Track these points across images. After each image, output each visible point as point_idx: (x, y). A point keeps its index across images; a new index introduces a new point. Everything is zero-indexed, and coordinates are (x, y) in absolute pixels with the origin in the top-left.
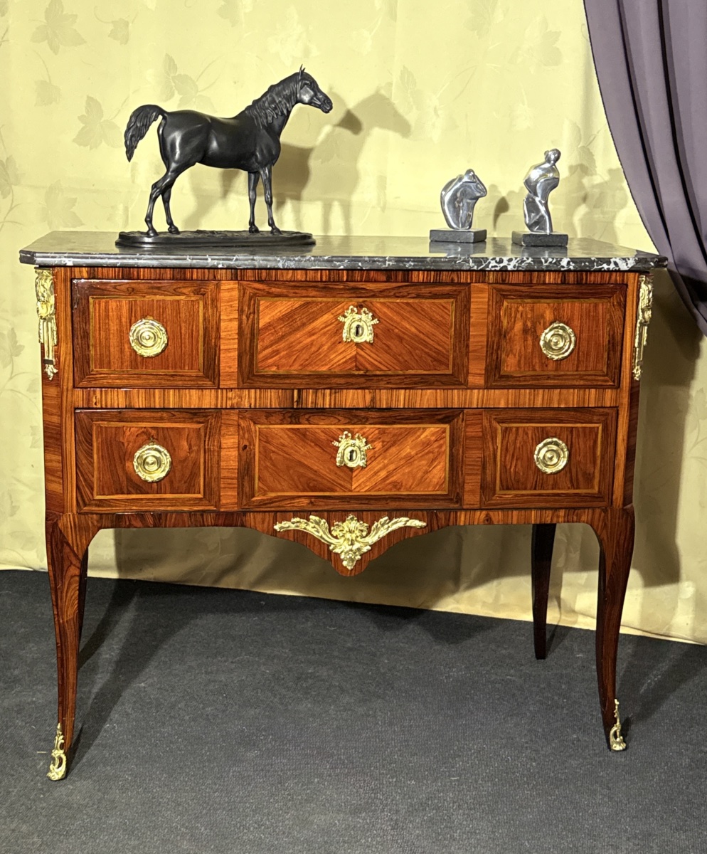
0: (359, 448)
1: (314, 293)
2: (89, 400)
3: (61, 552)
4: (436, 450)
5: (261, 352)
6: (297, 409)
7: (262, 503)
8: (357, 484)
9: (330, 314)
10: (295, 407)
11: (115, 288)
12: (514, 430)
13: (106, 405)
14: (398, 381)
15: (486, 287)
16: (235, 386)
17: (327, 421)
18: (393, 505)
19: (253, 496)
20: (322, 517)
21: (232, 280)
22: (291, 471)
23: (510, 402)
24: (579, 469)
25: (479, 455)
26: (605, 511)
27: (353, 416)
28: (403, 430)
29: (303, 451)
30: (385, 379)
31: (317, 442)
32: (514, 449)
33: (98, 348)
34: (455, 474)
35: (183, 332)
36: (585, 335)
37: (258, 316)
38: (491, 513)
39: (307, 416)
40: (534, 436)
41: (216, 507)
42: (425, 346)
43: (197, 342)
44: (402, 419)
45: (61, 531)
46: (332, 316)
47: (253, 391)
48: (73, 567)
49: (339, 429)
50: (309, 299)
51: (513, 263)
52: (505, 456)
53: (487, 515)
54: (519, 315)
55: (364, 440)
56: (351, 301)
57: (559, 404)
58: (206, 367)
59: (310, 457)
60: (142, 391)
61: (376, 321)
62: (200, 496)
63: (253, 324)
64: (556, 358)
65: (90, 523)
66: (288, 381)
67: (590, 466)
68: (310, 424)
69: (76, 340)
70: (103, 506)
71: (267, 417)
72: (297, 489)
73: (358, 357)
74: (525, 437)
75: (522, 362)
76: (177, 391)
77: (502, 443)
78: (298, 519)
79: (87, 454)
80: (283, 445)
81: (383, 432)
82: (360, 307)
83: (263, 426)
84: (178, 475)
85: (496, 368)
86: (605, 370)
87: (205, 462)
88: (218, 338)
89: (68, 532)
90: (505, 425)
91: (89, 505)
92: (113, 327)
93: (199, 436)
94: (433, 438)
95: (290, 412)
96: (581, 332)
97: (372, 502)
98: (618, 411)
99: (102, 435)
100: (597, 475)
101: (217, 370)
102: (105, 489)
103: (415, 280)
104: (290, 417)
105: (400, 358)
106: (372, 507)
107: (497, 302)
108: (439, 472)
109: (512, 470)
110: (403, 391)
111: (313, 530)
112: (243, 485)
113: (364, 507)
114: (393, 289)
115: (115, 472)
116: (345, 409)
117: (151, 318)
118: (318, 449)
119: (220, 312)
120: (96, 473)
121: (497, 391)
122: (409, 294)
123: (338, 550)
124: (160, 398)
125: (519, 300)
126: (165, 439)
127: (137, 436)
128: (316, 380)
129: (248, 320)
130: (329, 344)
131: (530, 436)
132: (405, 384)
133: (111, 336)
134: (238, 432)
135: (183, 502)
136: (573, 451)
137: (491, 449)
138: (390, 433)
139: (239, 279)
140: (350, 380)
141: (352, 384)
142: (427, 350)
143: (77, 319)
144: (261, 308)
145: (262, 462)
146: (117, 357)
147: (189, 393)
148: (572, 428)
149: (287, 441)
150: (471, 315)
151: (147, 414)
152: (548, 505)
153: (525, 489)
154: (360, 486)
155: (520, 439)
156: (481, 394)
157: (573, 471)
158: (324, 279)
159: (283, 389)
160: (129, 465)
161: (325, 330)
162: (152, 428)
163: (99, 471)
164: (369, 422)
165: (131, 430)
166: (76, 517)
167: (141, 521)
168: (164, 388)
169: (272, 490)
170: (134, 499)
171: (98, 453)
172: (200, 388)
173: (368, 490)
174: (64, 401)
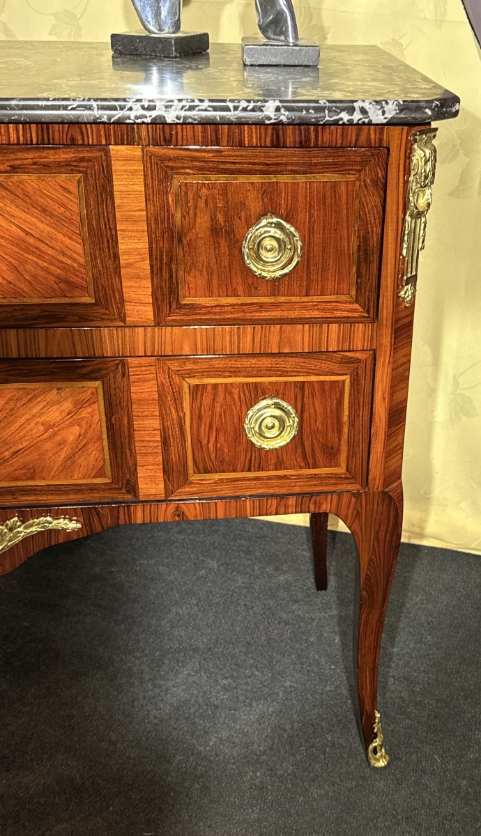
12: (209, 388)
15: (138, 152)
18: (25, 500)
23: (199, 346)
24: (315, 442)
25: (157, 426)
26: (357, 495)
32: (212, 416)
34: (119, 455)
36: (318, 236)
38: (183, 506)
40: (243, 397)
42: (39, 257)
51: (175, 110)
52: (199, 427)
53: (177, 508)
54: (201, 204)
57: (280, 347)
64: (270, 276)
67: (332, 437)
74: (229, 398)
75: (216, 282)
77: (192, 408)
85: (170, 292)
86: (354, 293)
90: (194, 381)
96: (311, 232)
98: (375, 355)
100: (344, 448)
107: (160, 181)
109: (211, 446)
110: (13, 332)
121: (176, 330)
125: (200, 177)
131: (236, 396)
136: (306, 415)
137: (175, 417)
148: (304, 382)
152: (271, 491)
153: (234, 471)
155: (220, 400)
156: (149, 335)
157: (307, 443)
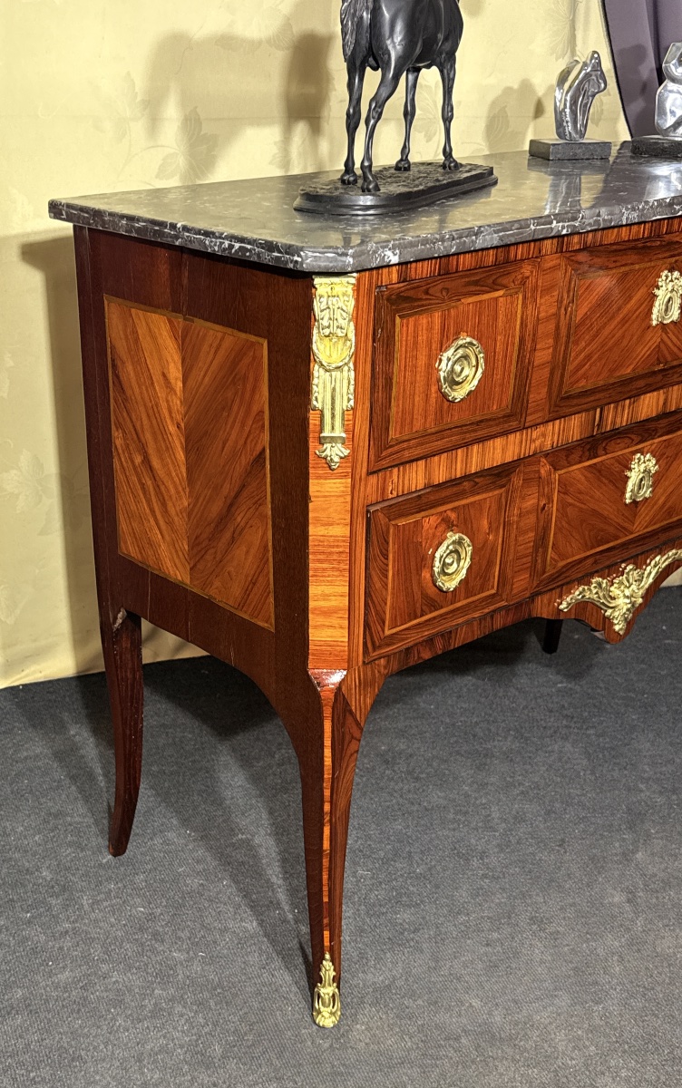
0: (649, 472)
1: (633, 258)
2: (384, 489)
3: (343, 725)
5: (574, 360)
6: (597, 435)
7: (552, 579)
8: (639, 522)
9: (644, 286)
10: (595, 433)
11: (428, 294)
13: (403, 492)
16: (541, 420)
17: (622, 445)
19: (545, 573)
20: (603, 577)
21: (557, 253)
22: (584, 526)
27: (642, 432)
29: (598, 494)
31: (611, 478)
33: (401, 402)
35: (498, 350)
37: (576, 305)
39: (604, 444)
41: (507, 601)
43: (511, 362)
45: (344, 698)
46: (646, 289)
47: (558, 422)
48: (353, 742)
49: (632, 452)
50: (627, 268)
55: (654, 460)
56: (666, 263)
58: (515, 400)
59: (603, 500)
60: (444, 457)
62: (493, 591)
63: (571, 319)
65: (377, 672)
66: (592, 398)
68: (607, 454)
69: (375, 396)
71: (568, 457)
72: (586, 548)
73: (662, 345)
76: (481, 445)
78: (581, 589)
79: (381, 573)
80: (580, 493)
81: (668, 444)
83: (563, 471)
84: (475, 569)
87: (503, 541)
88: (534, 350)
89: (351, 695)
92: (422, 360)
93: (500, 507)
95: (589, 443)
99: (399, 538)
101: (525, 401)
102: (399, 617)
104: (589, 450)
106: (646, 547)
111: (595, 596)
112: (536, 561)
113: (639, 550)
115: (410, 589)
116: (640, 422)
117: (467, 334)
118: (611, 486)
119: (539, 308)
120: (389, 598)
123: (615, 615)
124: (462, 461)
126: (466, 521)
127: (436, 528)
128: (619, 389)
129: (566, 313)
130: (639, 333)
133: (418, 377)
134: (539, 486)
135: (476, 605)
138: (674, 444)
139: (564, 249)
140: (650, 380)
141: (650, 385)
143: (379, 358)
144: (581, 291)
145: (558, 522)
146: (421, 409)
147: (494, 444)
149: (584, 486)
151: (448, 491)
154: (641, 524)
158: (646, 236)
159: (587, 410)
160: (426, 574)
161: (637, 313)
162: (452, 510)
163: (393, 594)
164: (658, 434)
165: (430, 521)
166: (361, 670)
167: (430, 649)
168: (467, 445)
169: (562, 557)
170: (426, 621)
171: (393, 567)
172: (505, 433)
173: (646, 527)
174: (356, 498)
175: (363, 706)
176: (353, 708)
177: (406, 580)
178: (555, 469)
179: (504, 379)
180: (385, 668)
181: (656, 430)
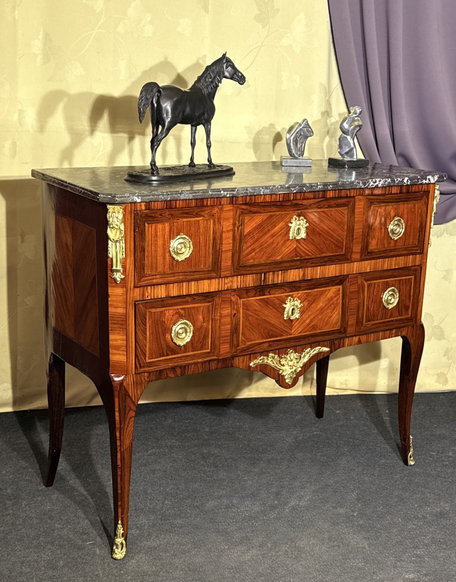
0: (297, 306)
1: (275, 209)
2: (143, 295)
3: (125, 402)
4: (335, 302)
5: (245, 251)
6: (263, 285)
7: (243, 350)
8: (294, 330)
9: (283, 222)
10: (262, 284)
11: (161, 215)
12: (373, 285)
13: (154, 297)
14: (317, 262)
15: (363, 198)
16: (229, 275)
17: (280, 292)
18: (313, 340)
19: (238, 346)
20: (275, 354)
21: (230, 204)
22: (260, 327)
23: (372, 268)
24: (403, 304)
25: (356, 303)
26: (413, 327)
27: (293, 287)
28: (318, 292)
29: (267, 313)
30: (310, 261)
31: (274, 306)
32: (373, 297)
33: (150, 258)
34: (344, 316)
35: (201, 242)
36: (409, 223)
37: (244, 227)
38: (361, 337)
39: (268, 290)
40: (382, 287)
41: (217, 356)
42: (332, 238)
43: (209, 247)
44: (318, 285)
45: (125, 387)
46: (284, 223)
47: (239, 277)
48: (131, 411)
49: (286, 296)
50: (272, 213)
51: (381, 182)
52: (369, 301)
53: (359, 339)
54: (378, 214)
55: (299, 301)
56: (295, 213)
57: (395, 266)
58: (213, 265)
59: (269, 315)
60: (176, 285)
61: (308, 225)
62: (209, 351)
63: (241, 232)
64: (396, 238)
65: (143, 379)
66: (258, 268)
67: (408, 301)
68: (270, 295)
69: (136, 255)
70: (151, 367)
71: (247, 293)
72: (263, 338)
73: (297, 248)
74: (378, 288)
75: (379, 243)
76: (196, 282)
77: (367, 293)
78: (262, 357)
79: (143, 332)
80: (256, 311)
81: (308, 295)
82: (299, 216)
83: (244, 300)
84: (196, 338)
85: (366, 248)
86: (417, 243)
87: (212, 328)
88: (221, 244)
89: (129, 387)
90: (369, 282)
91: (144, 367)
92: (160, 242)
93: (209, 311)
94: (334, 295)
95: (259, 288)
96: (407, 222)
97: (301, 340)
98: (421, 267)
99: (152, 317)
100: (411, 306)
101: (219, 265)
102: (153, 354)
103: (328, 196)
104: (259, 292)
105: (319, 247)
106: (301, 343)
107: (368, 207)
108: (336, 316)
109: (372, 309)
110: (319, 267)
111: (271, 363)
112: (233, 340)
113: (297, 343)
114: (316, 203)
115: (159, 342)
116: (289, 282)
117: (183, 234)
118: (275, 310)
119: (222, 227)
120: (148, 344)
121: (366, 262)
122: (324, 205)
123: (284, 374)
124: (186, 288)
125: (379, 205)
126: (189, 315)
127: (173, 316)
128: (274, 266)
129: (238, 230)
130: (282, 242)
131: (380, 287)
132: (321, 263)
133: (158, 249)
134: (231, 305)
135: (199, 356)
136: (401, 293)
137: (362, 298)
138: (312, 295)
139: (234, 203)
140: (293, 264)
141: (293, 266)
142: (332, 240)
143: (137, 239)
144: (246, 221)
145: (244, 323)
146: (161, 263)
147: (203, 282)
148: (400, 280)
149: (258, 308)
150: (356, 216)
151: (179, 300)
152: (387, 328)
153: (377, 320)
154: (296, 331)
155: (375, 290)
156: (358, 265)
157: (400, 305)
158: (281, 200)
159: (256, 274)
160: (168, 336)
161: (280, 233)
162: (182, 309)
163: (150, 343)
164: (301, 289)
165: (169, 312)
166: (134, 376)
167: (174, 373)
168: (189, 281)
169: (249, 340)
170: (170, 359)
171: (150, 330)
172: (210, 278)
173: (300, 333)
174: (128, 297)
175: (136, 394)
176: (130, 394)
177: (157, 337)
178: (240, 298)
179: (206, 254)
180: (148, 377)
181: (300, 287)
